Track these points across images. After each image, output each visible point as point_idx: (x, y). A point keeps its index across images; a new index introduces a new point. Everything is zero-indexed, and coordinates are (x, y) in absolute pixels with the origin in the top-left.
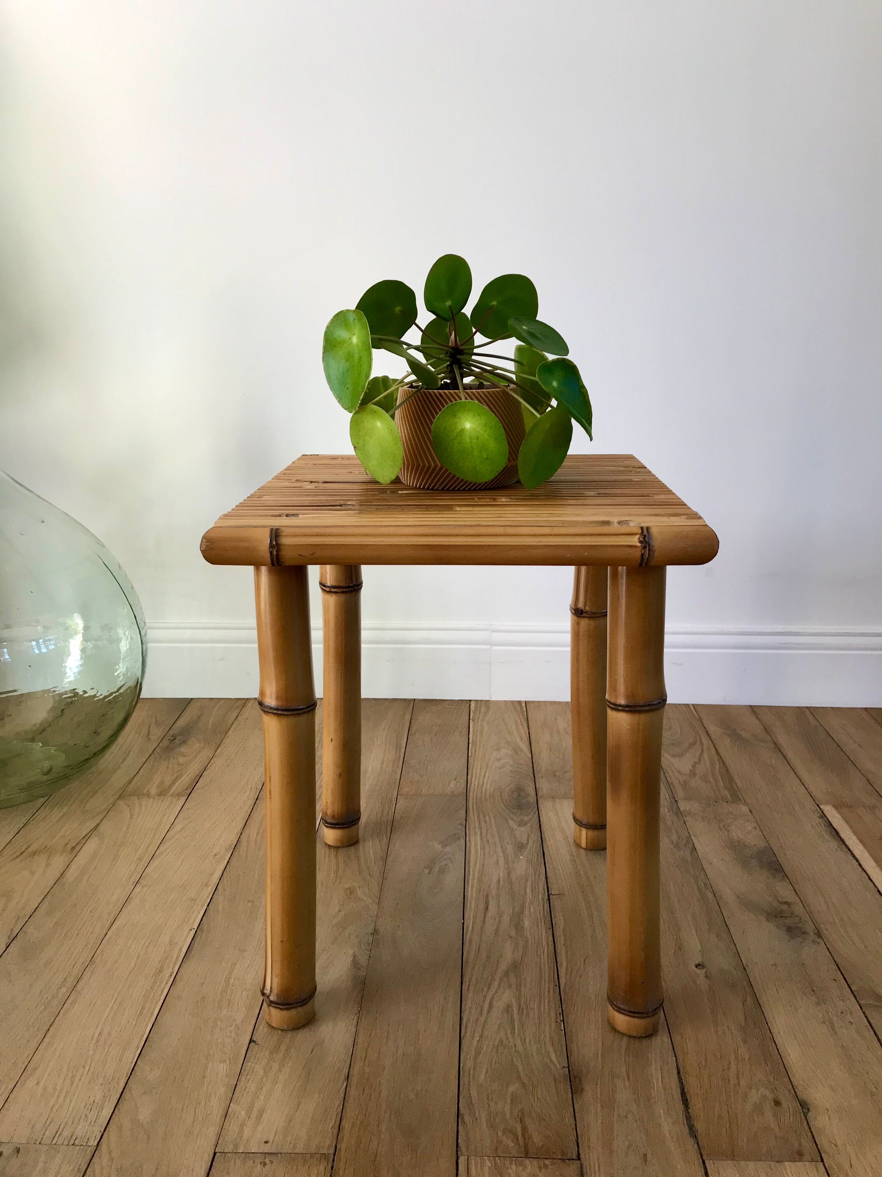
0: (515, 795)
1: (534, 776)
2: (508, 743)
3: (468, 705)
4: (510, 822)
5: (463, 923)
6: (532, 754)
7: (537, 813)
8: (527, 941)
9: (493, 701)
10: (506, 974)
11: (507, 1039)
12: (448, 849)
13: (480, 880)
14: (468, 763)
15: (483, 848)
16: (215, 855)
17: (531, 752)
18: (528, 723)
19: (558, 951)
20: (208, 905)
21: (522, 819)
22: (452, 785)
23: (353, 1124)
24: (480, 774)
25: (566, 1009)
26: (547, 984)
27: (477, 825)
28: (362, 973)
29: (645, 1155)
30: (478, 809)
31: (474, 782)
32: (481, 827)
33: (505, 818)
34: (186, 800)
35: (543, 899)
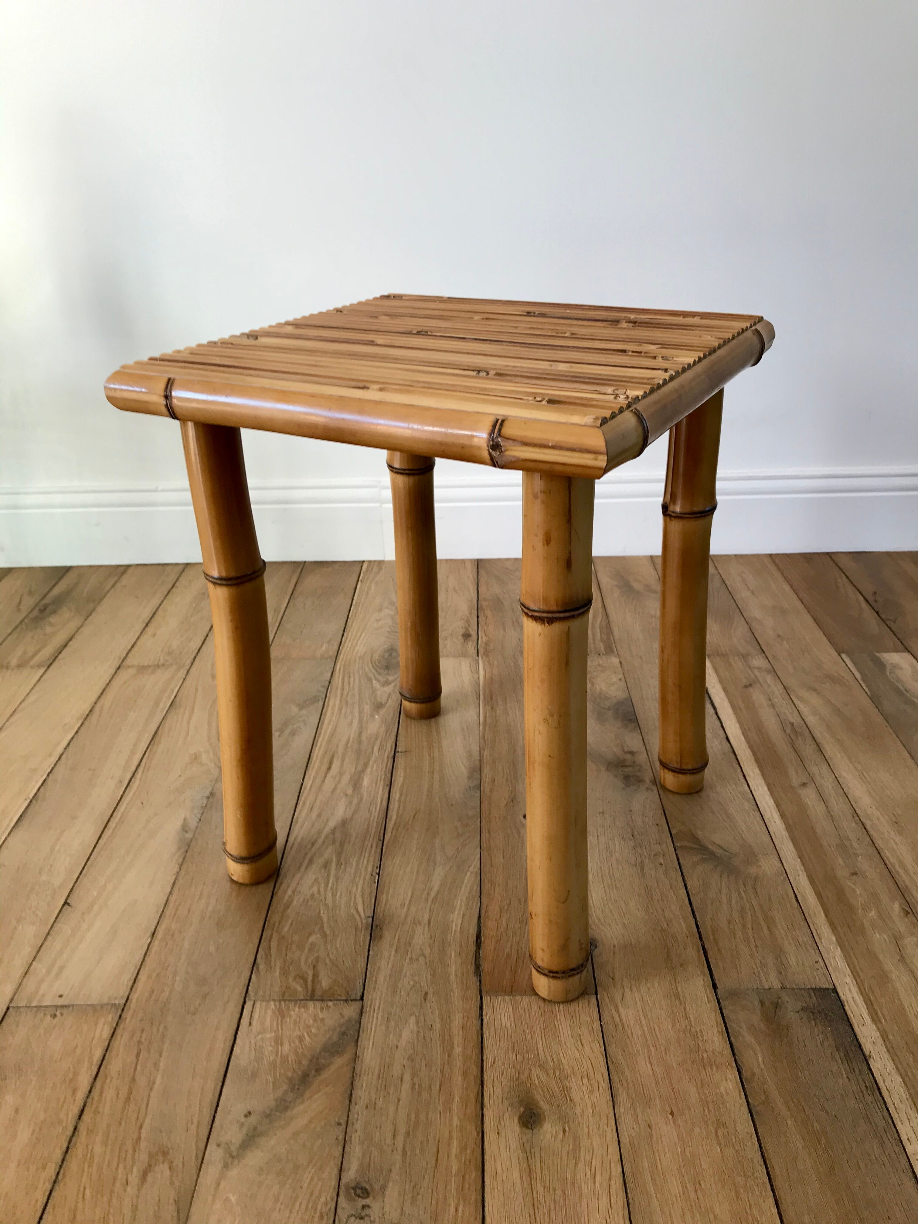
0: (386, 655)
2: (392, 603)
3: (360, 566)
4: (374, 682)
5: (302, 784)
8: (361, 799)
9: (387, 562)
10: (333, 831)
11: (319, 892)
12: (304, 712)
13: (329, 741)
14: (346, 625)
15: (340, 710)
16: (65, 725)
19: (391, 806)
20: (48, 775)
21: (388, 679)
22: (324, 648)
23: (149, 976)
24: (355, 636)
25: (384, 863)
26: (371, 839)
27: (340, 687)
28: (189, 836)
29: (426, 994)
30: (344, 671)
31: (347, 645)
32: (343, 689)
33: (370, 680)
34: (46, 671)
35: (388, 757)
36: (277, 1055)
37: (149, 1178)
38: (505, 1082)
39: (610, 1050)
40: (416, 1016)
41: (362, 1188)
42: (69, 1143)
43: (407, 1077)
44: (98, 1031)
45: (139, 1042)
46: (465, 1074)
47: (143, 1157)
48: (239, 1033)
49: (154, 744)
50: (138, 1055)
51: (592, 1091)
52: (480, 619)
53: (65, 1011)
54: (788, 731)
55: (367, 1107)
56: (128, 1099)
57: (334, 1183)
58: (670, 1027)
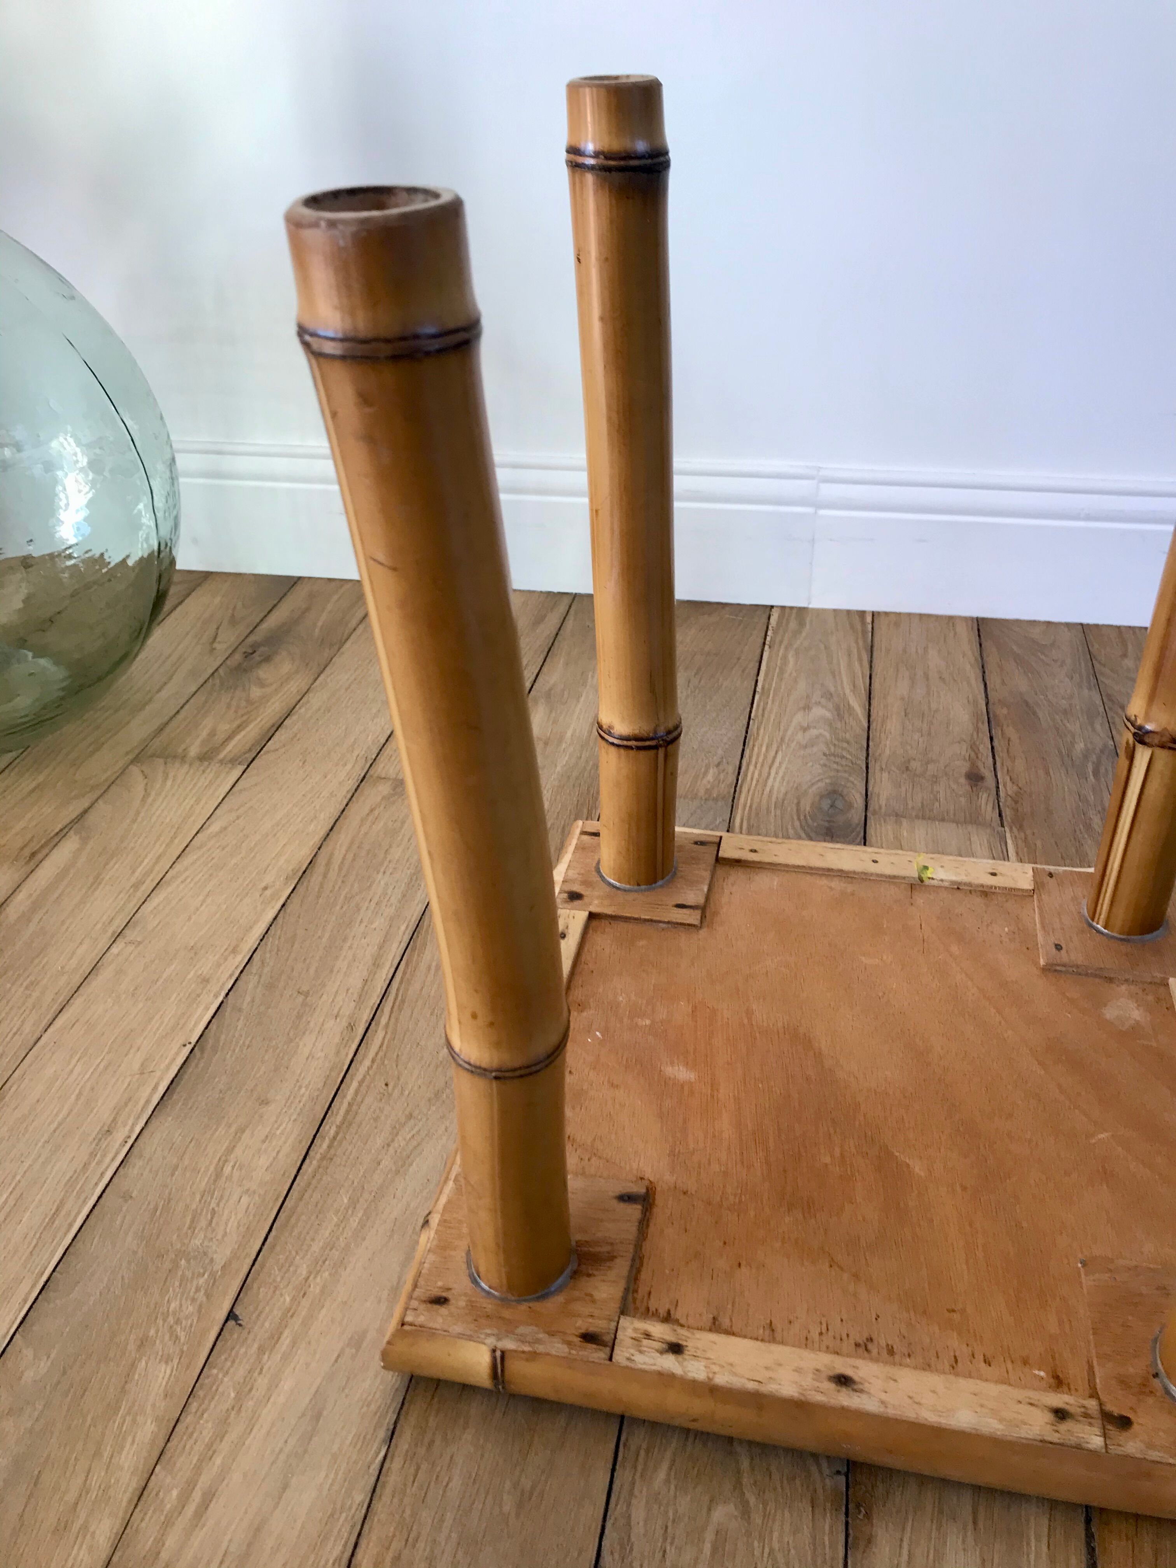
0: (825, 802)
1: (867, 767)
2: (828, 696)
3: (766, 616)
6: (869, 721)
9: (813, 610)
14: (747, 732)
17: (869, 716)
18: (871, 657)
22: (710, 777)
24: (765, 757)
31: (752, 773)
34: (243, 772)
52: (996, 743)
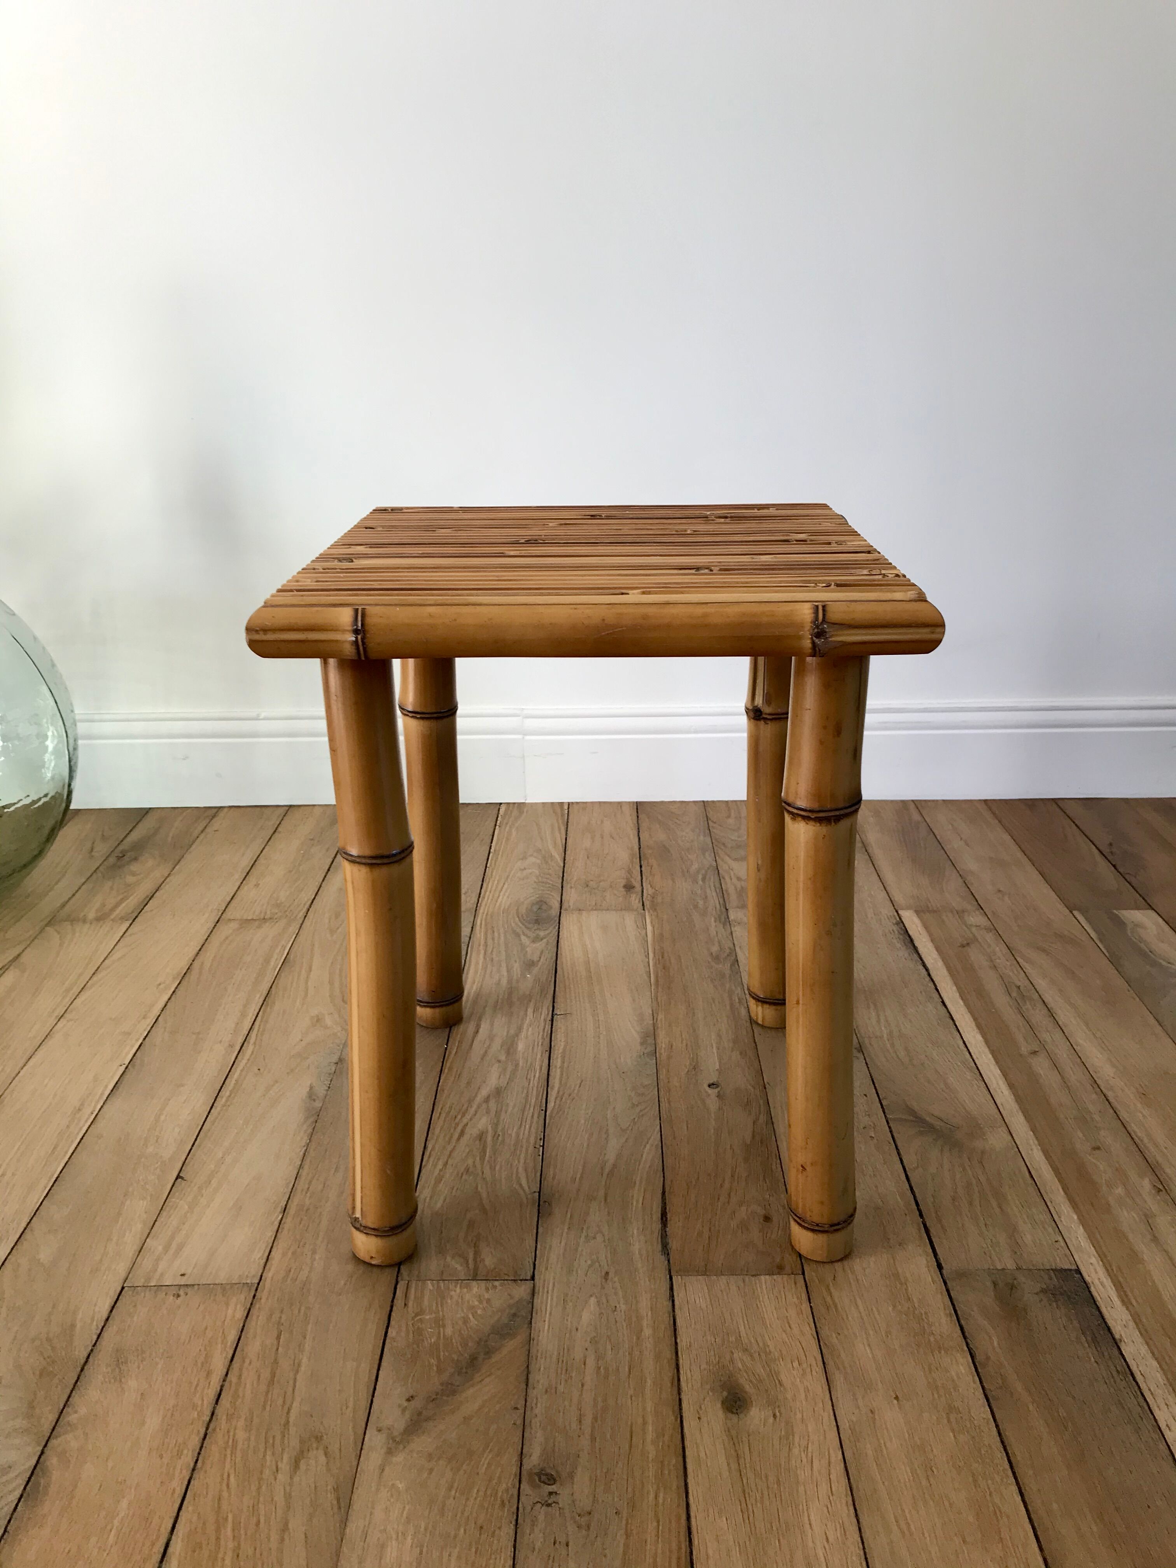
0: (535, 908)
1: (562, 887)
2: (538, 851)
3: (497, 808)
4: (523, 937)
5: (446, 1049)
6: (564, 863)
7: (557, 928)
8: (517, 1065)
9: (529, 803)
10: (487, 1100)
11: (474, 1166)
13: (475, 1002)
14: (484, 875)
15: (485, 968)
16: (160, 984)
17: (565, 860)
18: (567, 828)
19: (551, 1073)
20: (144, 1039)
21: (538, 935)
23: (284, 1254)
24: (497, 887)
25: (548, 1135)
26: (532, 1109)
27: (482, 942)
28: (318, 1104)
29: (607, 1273)
30: (486, 925)
31: (487, 896)
32: (486, 945)
33: (518, 935)
34: (131, 925)
35: (545, 1020)
36: (439, 1337)
37: (303, 1465)
38: (704, 1366)
39: (822, 1333)
40: (596, 1297)
41: (547, 1475)
42: (207, 1429)
43: (591, 1362)
44: (230, 1312)
45: (279, 1323)
46: (658, 1357)
47: (295, 1443)
48: (393, 1314)
49: (267, 1005)
50: (278, 1338)
51: (804, 1374)
52: (643, 869)
53: (189, 1290)
54: (1014, 994)
55: (546, 1391)
56: (271, 1382)
57: (515, 1469)
58: (890, 1309)
